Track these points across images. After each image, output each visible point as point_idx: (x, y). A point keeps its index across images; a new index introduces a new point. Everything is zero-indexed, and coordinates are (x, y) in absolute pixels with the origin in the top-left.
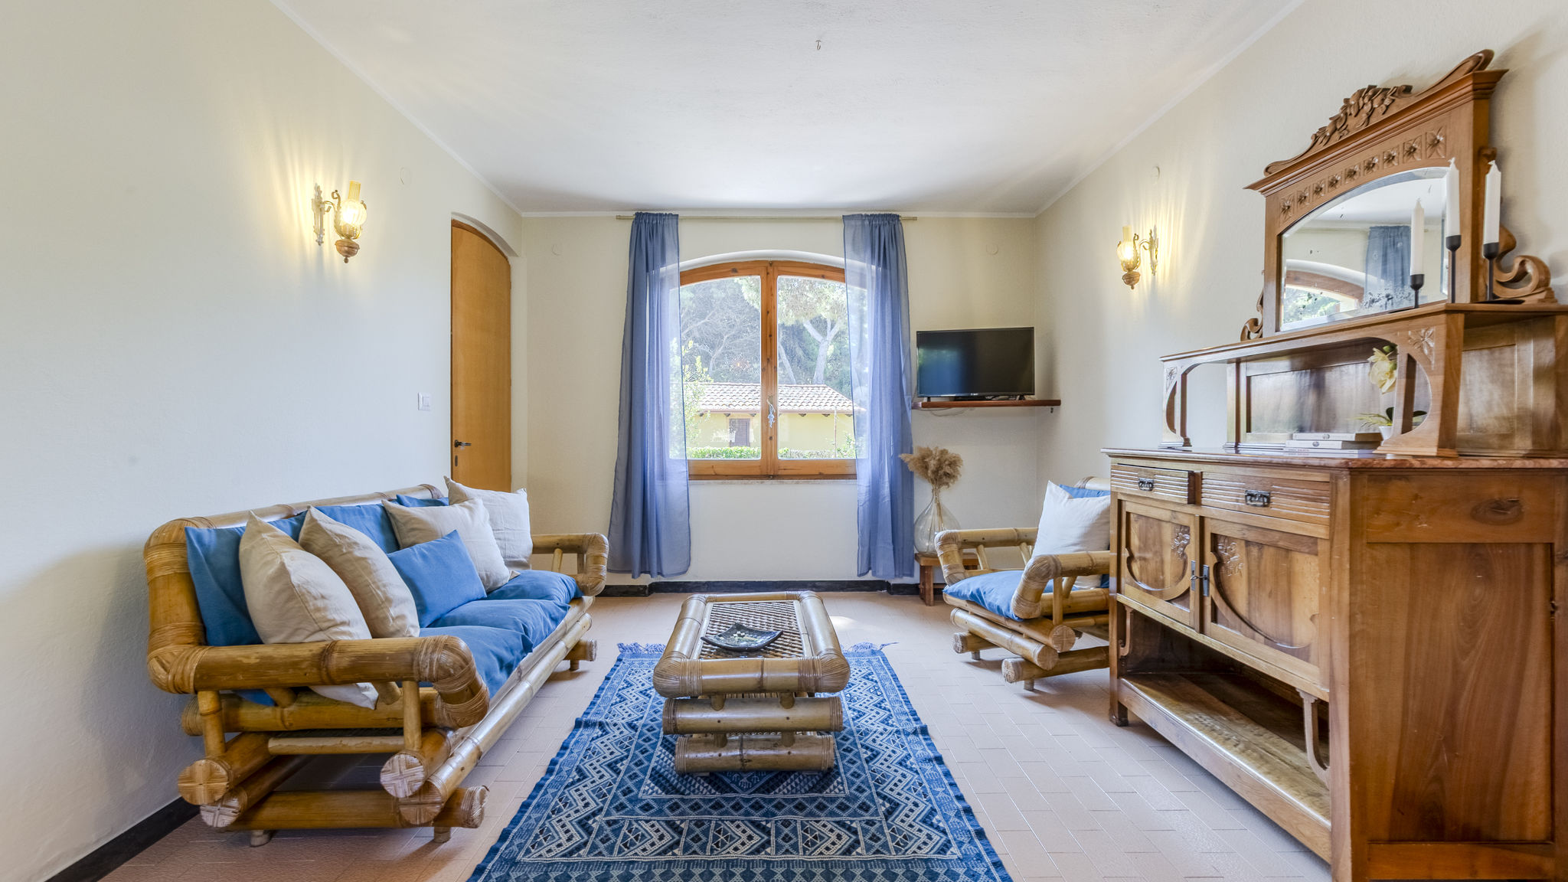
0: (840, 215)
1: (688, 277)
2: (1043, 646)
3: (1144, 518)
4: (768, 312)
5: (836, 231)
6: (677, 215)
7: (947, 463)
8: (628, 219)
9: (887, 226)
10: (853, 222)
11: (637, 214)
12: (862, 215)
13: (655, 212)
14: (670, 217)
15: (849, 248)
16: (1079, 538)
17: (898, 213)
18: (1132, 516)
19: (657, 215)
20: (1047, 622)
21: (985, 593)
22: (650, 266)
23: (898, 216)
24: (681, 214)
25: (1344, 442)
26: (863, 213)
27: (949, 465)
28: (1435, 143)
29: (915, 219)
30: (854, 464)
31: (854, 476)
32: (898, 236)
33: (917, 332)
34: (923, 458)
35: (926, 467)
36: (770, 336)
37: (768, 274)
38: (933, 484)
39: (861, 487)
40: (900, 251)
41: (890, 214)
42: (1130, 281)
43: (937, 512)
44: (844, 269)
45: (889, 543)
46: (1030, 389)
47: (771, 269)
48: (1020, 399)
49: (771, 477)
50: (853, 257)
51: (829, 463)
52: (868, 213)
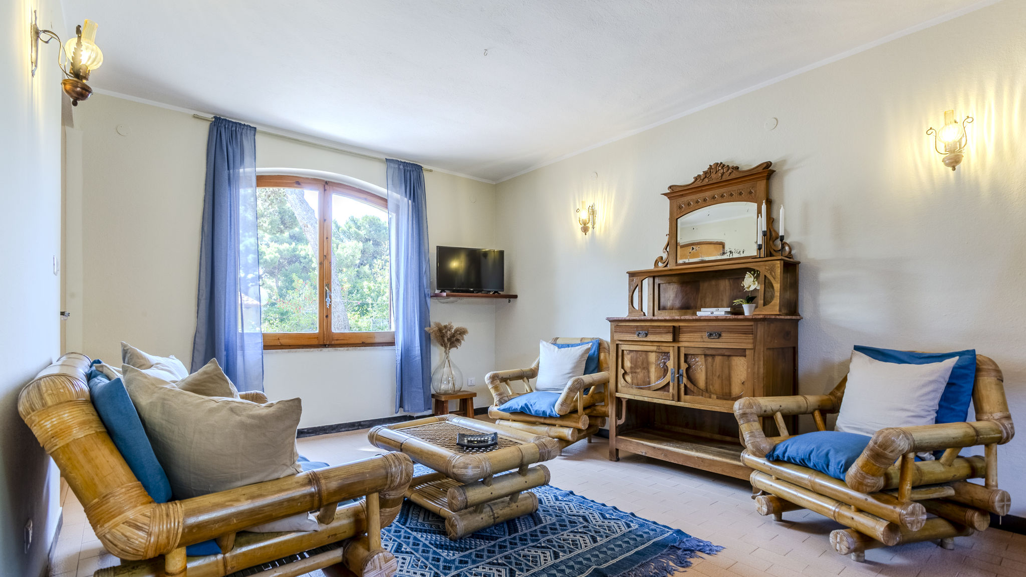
0: (384, 157)
1: (262, 180)
2: (572, 429)
3: (635, 352)
4: (325, 220)
5: (380, 170)
6: (255, 128)
7: (458, 333)
8: (207, 120)
9: (415, 172)
10: (392, 165)
11: (215, 117)
13: (234, 121)
14: (249, 128)
15: (390, 182)
16: (571, 369)
17: (421, 165)
18: (625, 352)
19: (236, 123)
20: (575, 415)
21: (531, 405)
22: (231, 165)
23: (422, 167)
24: (259, 128)
25: (725, 312)
26: (399, 160)
27: (460, 334)
28: (751, 193)
29: (431, 171)
30: (393, 335)
31: (392, 344)
32: (421, 180)
33: (437, 247)
34: (440, 330)
35: (443, 336)
36: (327, 238)
37: (325, 190)
38: (446, 347)
39: (396, 351)
40: (423, 191)
41: (416, 164)
42: (585, 231)
43: (448, 365)
44: (387, 198)
45: (420, 388)
46: (502, 289)
47: (327, 187)
48: (493, 293)
49: (327, 346)
50: (392, 191)
51: (370, 335)
52: (403, 161)
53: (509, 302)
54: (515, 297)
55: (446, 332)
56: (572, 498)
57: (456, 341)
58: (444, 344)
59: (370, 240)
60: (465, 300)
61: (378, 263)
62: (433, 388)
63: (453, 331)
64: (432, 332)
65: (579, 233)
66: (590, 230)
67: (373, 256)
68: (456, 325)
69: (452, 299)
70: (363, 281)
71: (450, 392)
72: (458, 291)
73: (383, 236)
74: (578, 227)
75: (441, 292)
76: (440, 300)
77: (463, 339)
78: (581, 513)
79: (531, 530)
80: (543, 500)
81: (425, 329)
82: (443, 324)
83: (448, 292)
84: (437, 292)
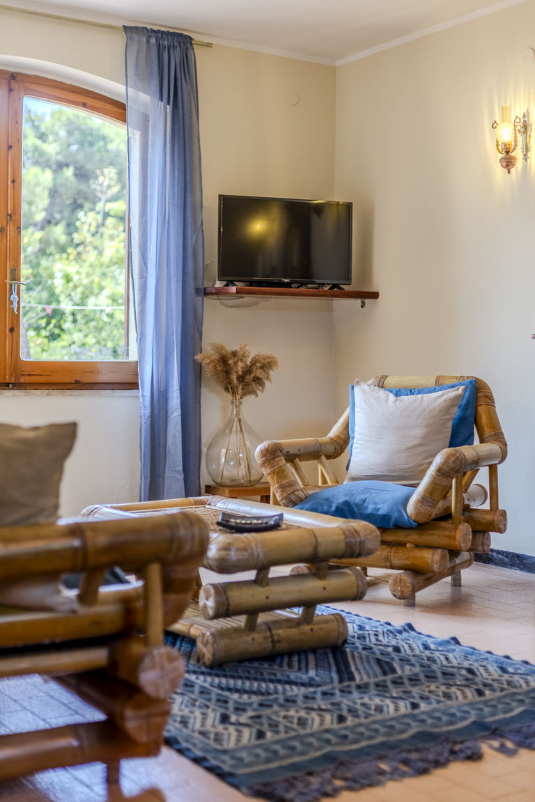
0: (120, 24)
7: (258, 365)
9: (178, 49)
10: (135, 36)
12: (147, 29)
15: (131, 71)
17: (190, 34)
23: (191, 38)
26: (149, 27)
27: (262, 368)
29: (209, 45)
30: (134, 369)
31: (133, 385)
32: (190, 64)
33: (220, 196)
34: (224, 360)
35: (227, 372)
36: (13, 181)
37: (11, 90)
38: (234, 393)
39: (141, 400)
40: (192, 86)
41: (181, 34)
42: (507, 166)
43: (239, 429)
44: (125, 102)
45: (178, 471)
46: (348, 278)
47: (14, 85)
48: (331, 288)
49: (11, 386)
50: (136, 87)
51: (91, 368)
52: (155, 28)
53: (362, 307)
54: (375, 295)
55: (236, 363)
56: (453, 647)
57: (254, 380)
58: (229, 388)
59: (67, 165)
60: (273, 301)
61: (87, 219)
62: (209, 472)
63: (248, 363)
64: (209, 364)
65: (499, 171)
66: (519, 162)
67: (75, 202)
68: (254, 351)
69: (247, 299)
70: (54, 261)
71: (242, 481)
72: (260, 284)
73: (97, 157)
74: (496, 157)
75: (227, 285)
76: (224, 302)
77: (268, 378)
78: (466, 664)
79: (377, 680)
80: (402, 649)
81: (196, 357)
82: (230, 347)
83: (240, 285)
84: (219, 284)
